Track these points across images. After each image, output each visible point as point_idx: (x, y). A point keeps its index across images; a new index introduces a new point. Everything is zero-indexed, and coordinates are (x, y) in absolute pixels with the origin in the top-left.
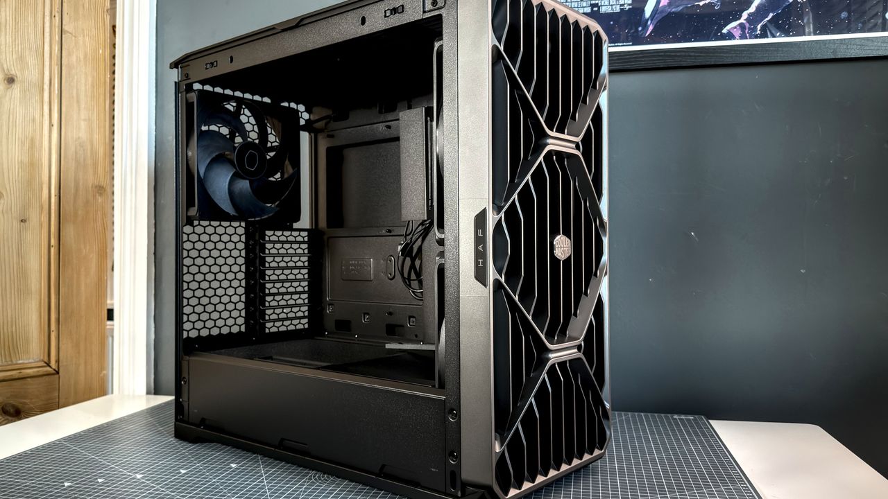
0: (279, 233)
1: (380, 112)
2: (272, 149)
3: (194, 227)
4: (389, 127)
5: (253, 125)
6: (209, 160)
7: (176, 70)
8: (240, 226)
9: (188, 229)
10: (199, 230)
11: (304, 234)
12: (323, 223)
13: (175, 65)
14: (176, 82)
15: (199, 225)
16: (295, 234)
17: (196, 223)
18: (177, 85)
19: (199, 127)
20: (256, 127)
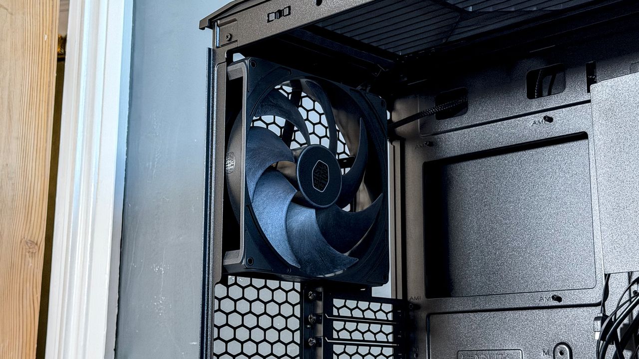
0: (351, 303)
1: (531, 96)
2: (344, 163)
3: (228, 287)
4: (550, 120)
5: (320, 115)
6: (261, 172)
7: (209, 31)
8: (293, 289)
9: (220, 290)
10: (235, 292)
11: (388, 307)
12: (416, 291)
13: (211, 23)
14: (210, 49)
15: (236, 283)
16: (375, 306)
17: (231, 279)
18: (212, 54)
19: (250, 120)
20: (324, 117)
